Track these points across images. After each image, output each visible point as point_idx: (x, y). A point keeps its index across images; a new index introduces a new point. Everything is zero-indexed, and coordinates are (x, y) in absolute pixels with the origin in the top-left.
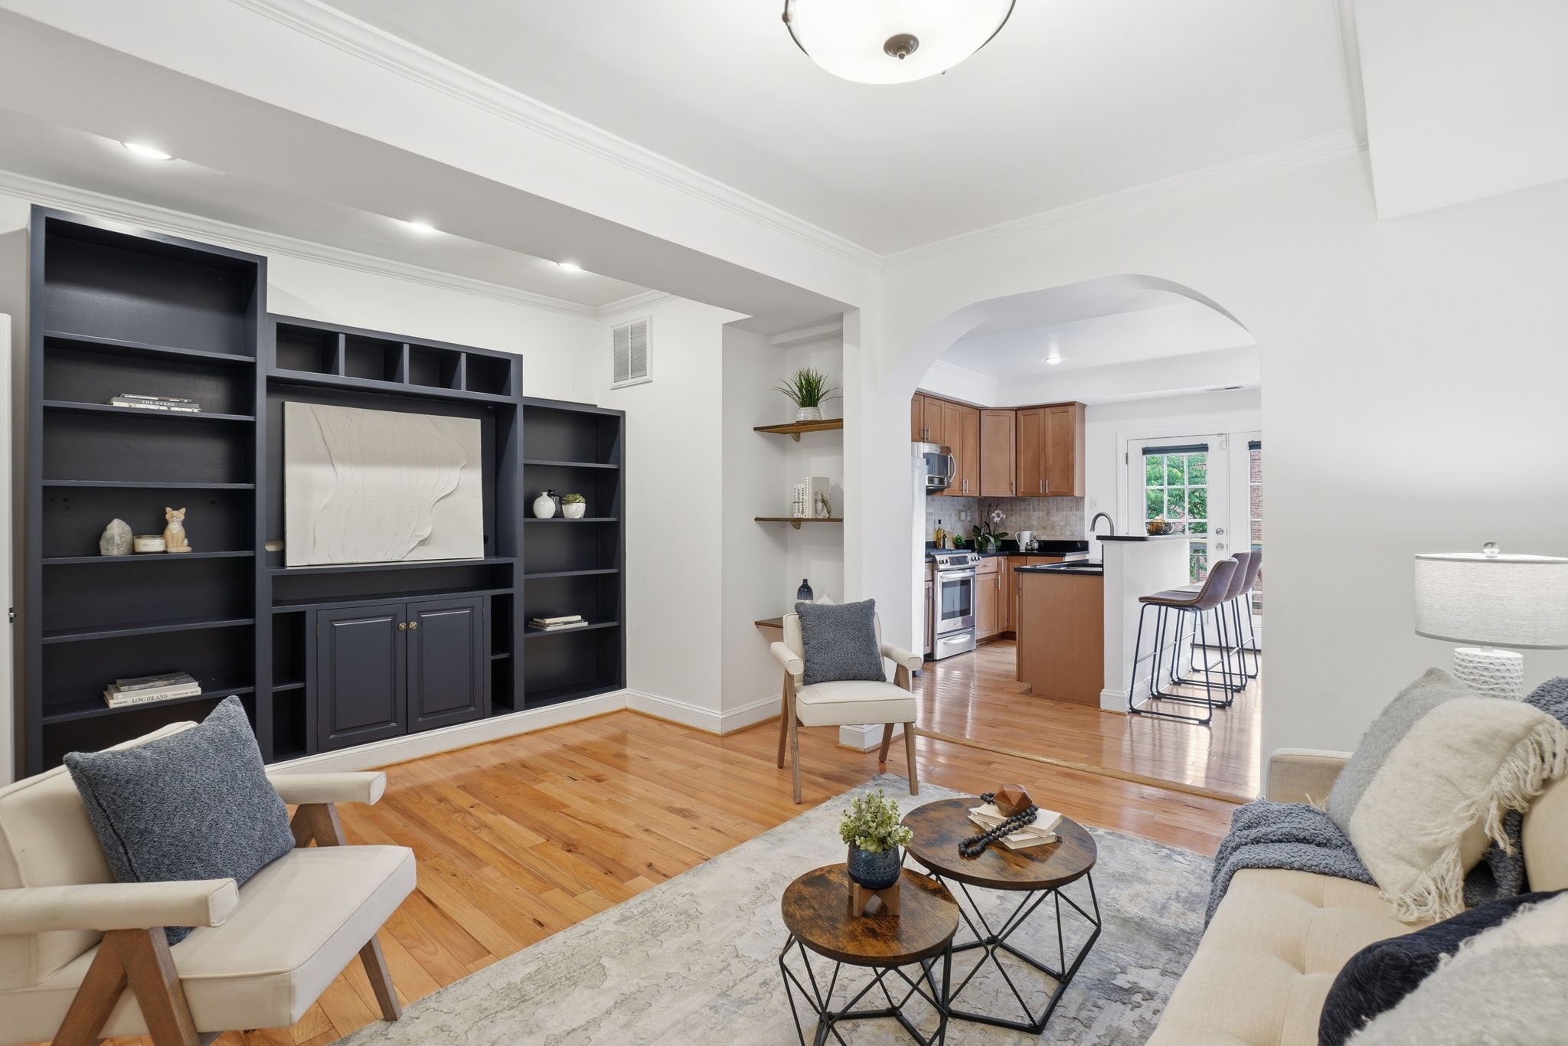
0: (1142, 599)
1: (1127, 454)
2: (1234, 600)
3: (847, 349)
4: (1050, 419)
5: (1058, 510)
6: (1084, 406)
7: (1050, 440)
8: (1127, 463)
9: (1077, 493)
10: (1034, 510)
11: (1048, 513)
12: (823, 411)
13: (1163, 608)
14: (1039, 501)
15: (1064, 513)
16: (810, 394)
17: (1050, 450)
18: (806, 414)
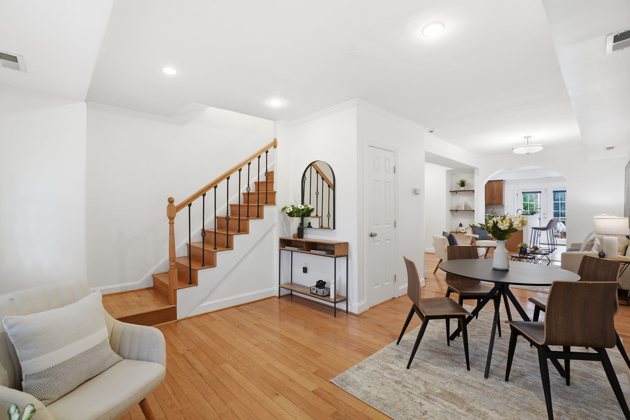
0: (532, 228)
1: (517, 194)
2: (551, 230)
3: (475, 176)
4: (495, 184)
5: (497, 208)
6: (505, 181)
7: (495, 189)
8: (517, 196)
9: (503, 204)
10: (489, 208)
11: (494, 209)
12: (466, 188)
13: (537, 230)
14: (491, 206)
15: (498, 209)
16: (463, 184)
17: (496, 192)
18: (462, 189)
